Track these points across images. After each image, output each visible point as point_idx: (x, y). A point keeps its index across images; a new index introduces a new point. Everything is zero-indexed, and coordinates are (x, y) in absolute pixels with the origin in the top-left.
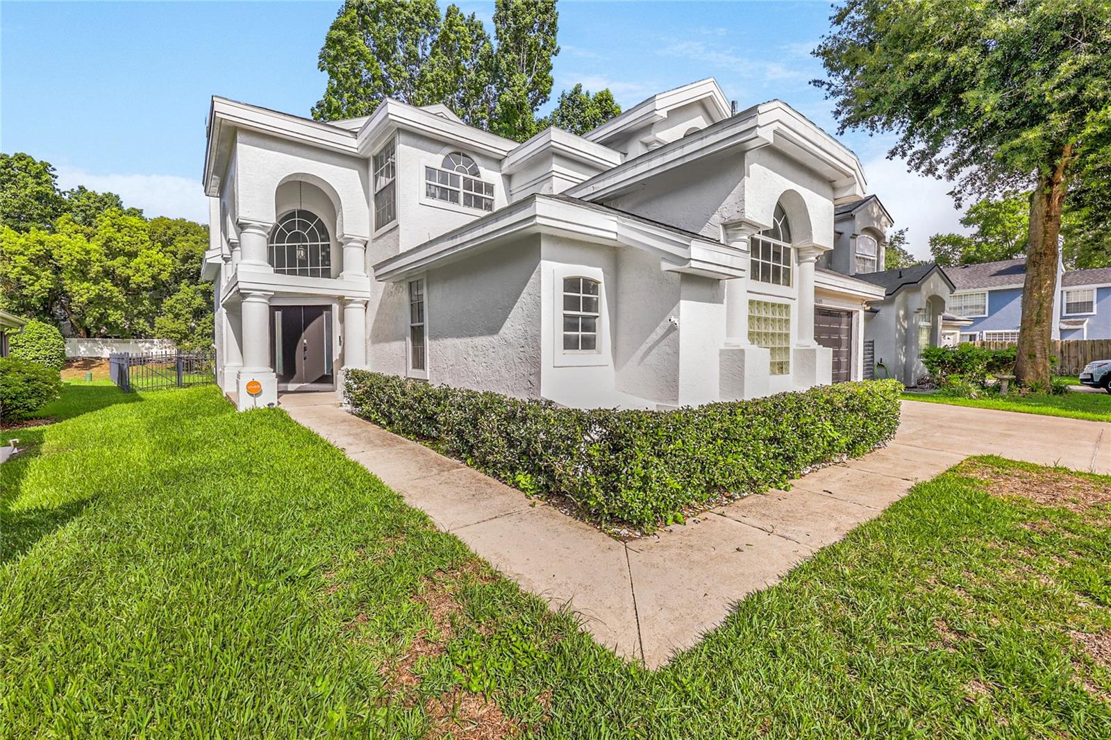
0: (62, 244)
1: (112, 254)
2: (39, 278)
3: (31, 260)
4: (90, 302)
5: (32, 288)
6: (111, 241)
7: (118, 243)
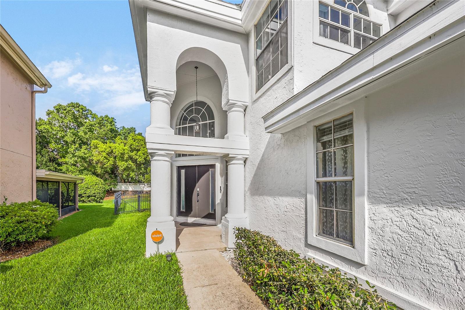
0: (116, 147)
1: (132, 151)
2: (109, 160)
3: (107, 154)
4: (125, 169)
5: (107, 164)
6: (132, 145)
7: (134, 146)
